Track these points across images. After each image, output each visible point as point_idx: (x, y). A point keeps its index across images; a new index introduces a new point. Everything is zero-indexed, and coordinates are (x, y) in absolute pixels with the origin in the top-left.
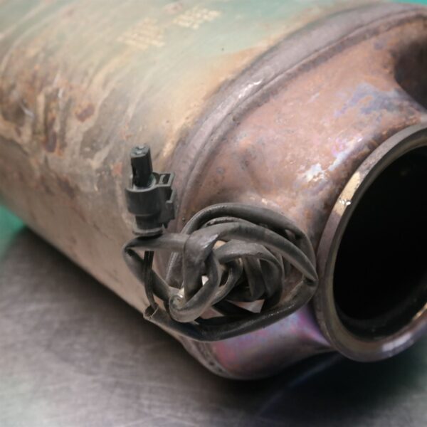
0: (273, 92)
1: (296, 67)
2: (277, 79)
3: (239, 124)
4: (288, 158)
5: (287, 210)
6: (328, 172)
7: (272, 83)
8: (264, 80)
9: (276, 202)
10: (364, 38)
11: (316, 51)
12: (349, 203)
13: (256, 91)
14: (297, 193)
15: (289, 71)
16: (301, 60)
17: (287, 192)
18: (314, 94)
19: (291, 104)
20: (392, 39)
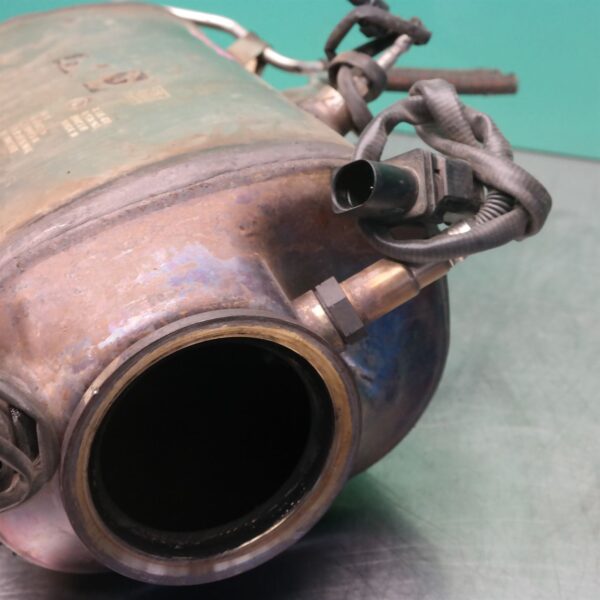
0: (78, 239)
1: (117, 213)
2: (85, 225)
3: (22, 272)
4: (63, 323)
5: (44, 385)
6: (96, 348)
7: (79, 228)
8: (71, 223)
9: (36, 374)
10: (227, 187)
11: (152, 196)
12: (95, 392)
13: (57, 236)
14: (60, 366)
15: (106, 217)
16: (127, 205)
17: (51, 363)
18: (125, 250)
19: (93, 257)
20: (271, 191)
